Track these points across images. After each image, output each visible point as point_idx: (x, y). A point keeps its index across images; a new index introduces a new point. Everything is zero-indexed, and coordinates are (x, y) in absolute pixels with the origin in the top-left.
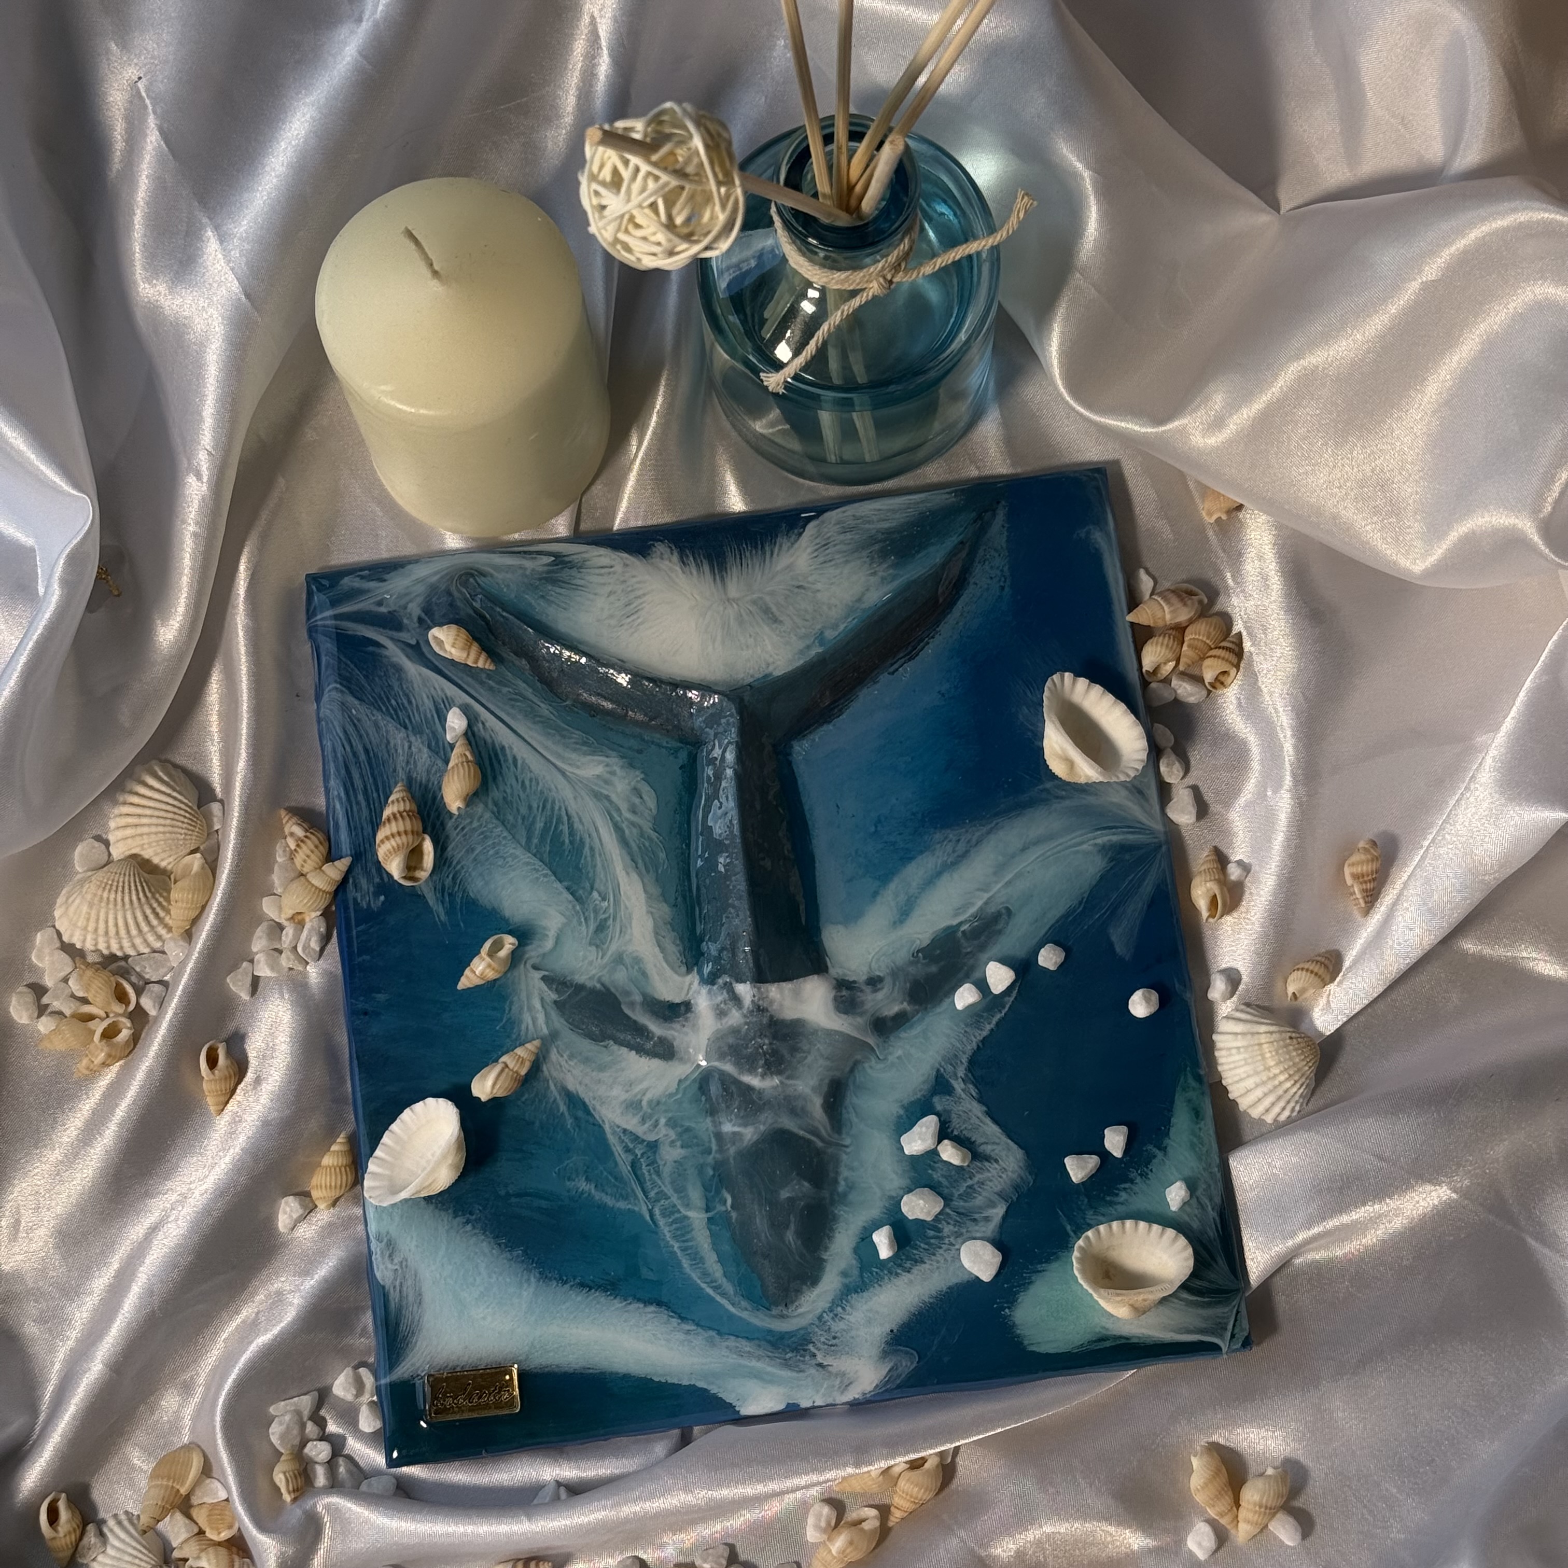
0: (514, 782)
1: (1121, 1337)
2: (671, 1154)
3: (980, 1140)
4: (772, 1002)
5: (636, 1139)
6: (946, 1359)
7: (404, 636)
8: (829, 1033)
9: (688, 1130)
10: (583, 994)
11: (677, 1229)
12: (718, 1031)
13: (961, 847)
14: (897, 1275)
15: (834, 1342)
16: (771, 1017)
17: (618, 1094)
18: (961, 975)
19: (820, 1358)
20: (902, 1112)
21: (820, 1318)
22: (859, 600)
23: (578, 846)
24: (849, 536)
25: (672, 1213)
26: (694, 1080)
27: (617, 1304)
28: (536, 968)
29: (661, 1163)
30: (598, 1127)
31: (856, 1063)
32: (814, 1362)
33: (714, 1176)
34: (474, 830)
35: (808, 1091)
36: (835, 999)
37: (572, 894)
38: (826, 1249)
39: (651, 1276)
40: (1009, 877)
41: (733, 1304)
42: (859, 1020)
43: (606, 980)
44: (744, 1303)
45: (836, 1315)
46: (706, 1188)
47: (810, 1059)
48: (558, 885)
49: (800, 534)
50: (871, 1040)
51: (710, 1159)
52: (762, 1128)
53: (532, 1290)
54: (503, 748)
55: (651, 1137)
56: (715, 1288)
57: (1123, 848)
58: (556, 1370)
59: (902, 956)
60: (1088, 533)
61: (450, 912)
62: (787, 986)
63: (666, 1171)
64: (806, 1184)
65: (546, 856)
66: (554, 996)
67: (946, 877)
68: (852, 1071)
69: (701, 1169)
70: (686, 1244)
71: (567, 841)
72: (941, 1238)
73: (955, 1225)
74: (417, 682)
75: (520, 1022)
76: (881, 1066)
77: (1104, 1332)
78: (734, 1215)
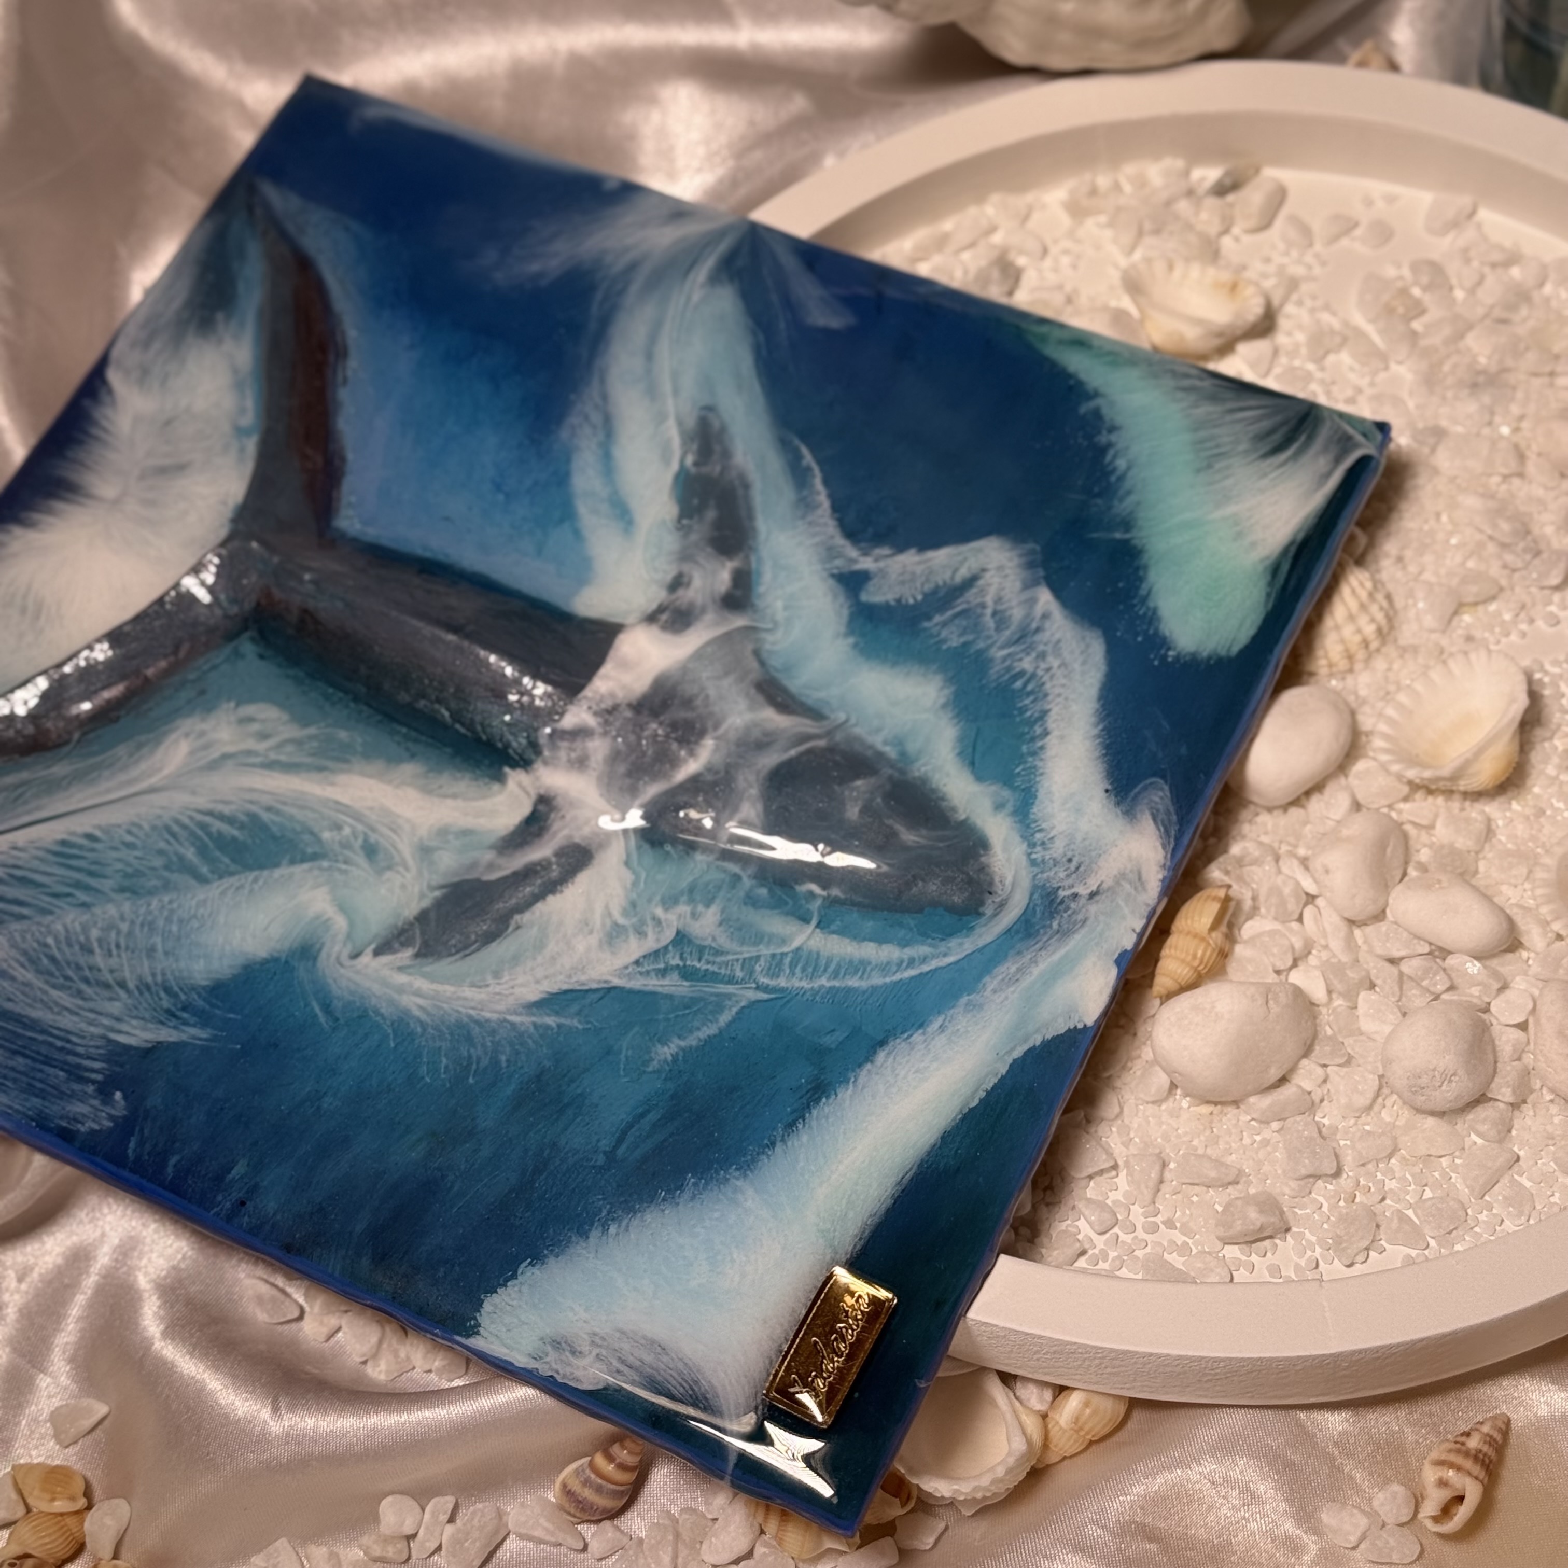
0: (114, 854)
1: (1286, 550)
3: (947, 575)
4: (612, 695)
5: (656, 955)
6: (1184, 750)
8: (698, 655)
9: (691, 890)
10: (433, 915)
11: (804, 970)
12: (599, 779)
13: (596, 418)
14: (1042, 748)
15: (1073, 866)
16: (630, 705)
18: (740, 492)
19: (1083, 891)
20: (851, 640)
21: (1033, 863)
22: (235, 371)
25: (780, 964)
26: (639, 848)
27: (845, 1094)
28: (355, 956)
29: (708, 942)
30: (610, 991)
31: (757, 653)
32: (1083, 901)
33: (771, 891)
34: (130, 934)
35: (748, 717)
37: (303, 861)
38: (954, 809)
39: (839, 1036)
41: (945, 955)
42: (709, 617)
43: (437, 880)
45: (1043, 843)
47: (712, 692)
48: (277, 873)
49: (110, 390)
51: (747, 882)
52: (754, 791)
53: (750, 1192)
54: (64, 843)
55: (669, 935)
56: (911, 962)
58: (877, 1220)
59: (671, 542)
61: (204, 1019)
62: (607, 669)
63: (723, 941)
64: (858, 782)
65: (233, 867)
66: (409, 952)
67: (617, 452)
68: (762, 663)
69: (751, 901)
70: (831, 969)
71: (236, 833)
72: (1033, 676)
73: (1028, 654)
75: (407, 1012)
76: (779, 634)
77: (1268, 562)
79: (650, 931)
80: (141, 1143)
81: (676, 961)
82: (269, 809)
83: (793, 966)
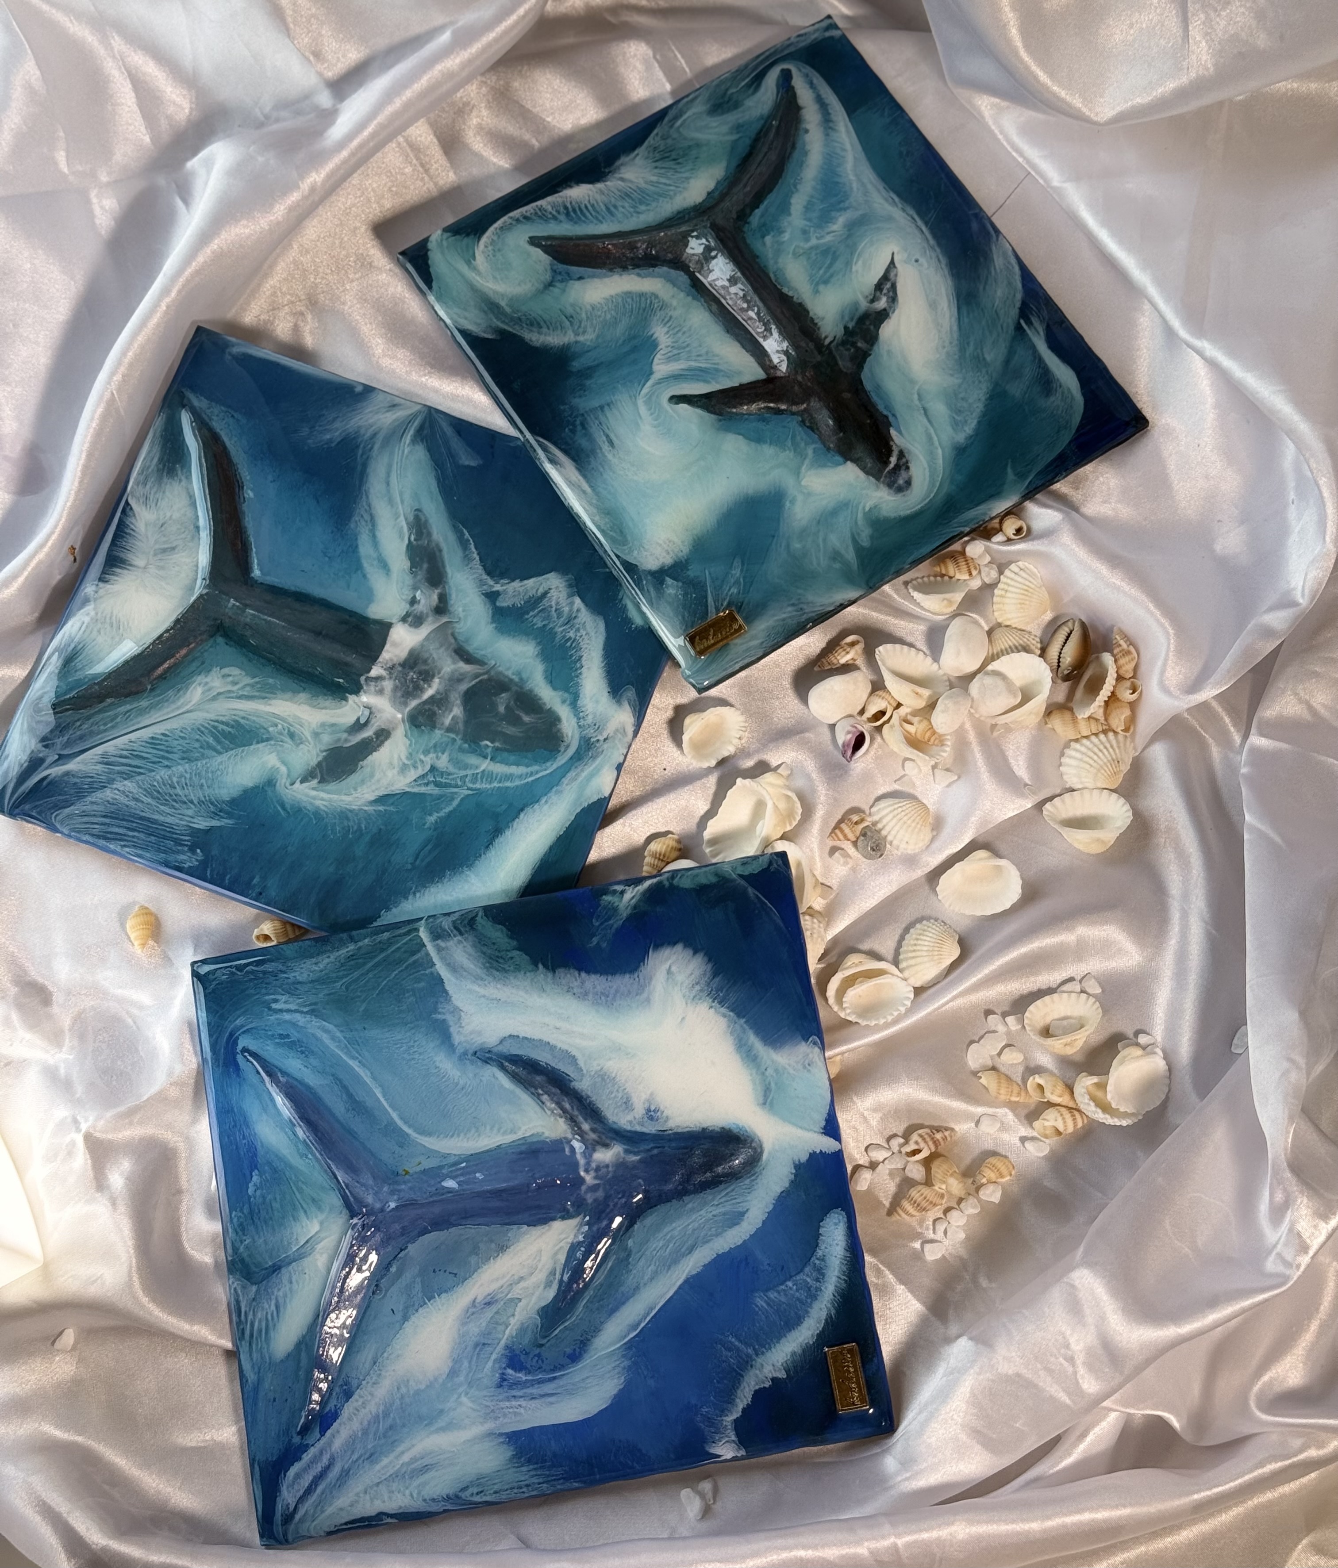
0: (176, 742)
2: (443, 762)
3: (534, 592)
4: (391, 660)
5: (423, 776)
6: (640, 672)
7: (49, 761)
8: (427, 638)
9: (435, 746)
11: (487, 780)
12: (390, 700)
13: (367, 517)
14: (581, 674)
15: (597, 727)
17: (391, 774)
18: (438, 553)
19: (601, 738)
20: (494, 625)
21: (580, 727)
23: (237, 725)
24: (149, 484)
25: (476, 778)
27: (508, 833)
28: (292, 784)
29: (445, 770)
30: (405, 794)
31: (453, 635)
32: (601, 743)
34: (191, 778)
35: (453, 667)
36: (410, 625)
37: (263, 742)
38: (545, 704)
39: (504, 807)
40: (398, 500)
41: (545, 770)
42: (430, 619)
43: (323, 748)
44: (548, 764)
45: (583, 717)
46: (473, 752)
47: (435, 656)
48: (252, 747)
49: (131, 509)
50: (445, 619)
51: (459, 742)
52: (458, 702)
53: (473, 876)
54: (152, 738)
55: (428, 767)
56: (532, 774)
57: (420, 431)
59: (409, 580)
60: (230, 354)
61: (230, 815)
62: (387, 647)
63: (451, 769)
65: (231, 746)
66: (315, 781)
67: (378, 534)
68: (455, 639)
69: (461, 750)
70: (498, 779)
71: (230, 729)
72: (575, 640)
73: (572, 629)
74: (83, 767)
75: (318, 808)
76: (462, 624)
78: (497, 744)
79: (419, 765)
80: (212, 871)
81: (432, 779)
82: (243, 718)
83: (482, 779)
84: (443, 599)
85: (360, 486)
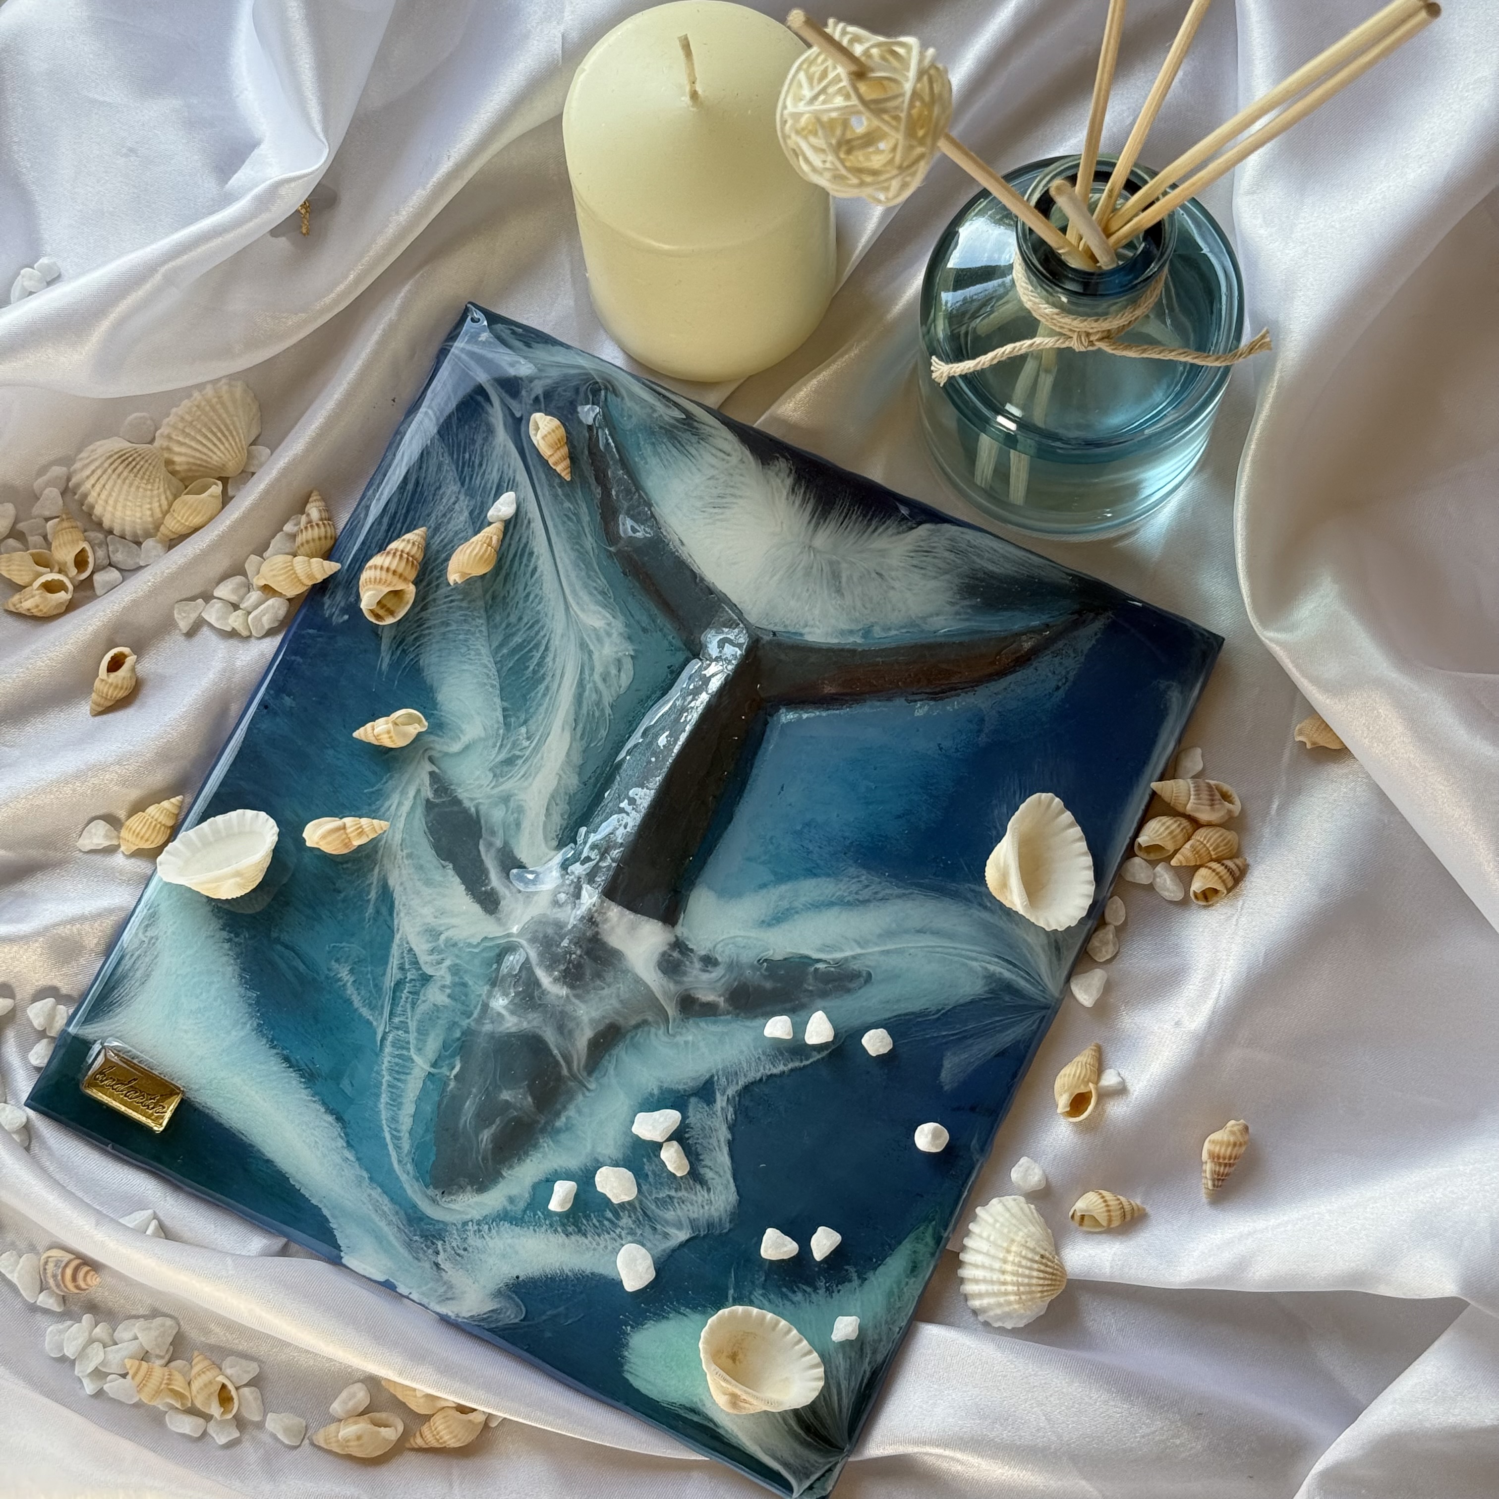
1: (711, 1420)
2: (435, 996)
3: (707, 1162)
5: (416, 963)
6: (548, 1334)
7: (514, 404)
8: (638, 980)
9: (465, 985)
10: (455, 809)
11: (397, 1064)
13: (866, 894)
14: (556, 1231)
15: (461, 1252)
16: (597, 933)
17: (427, 914)
19: (440, 1259)
20: (656, 1092)
21: (465, 1224)
22: (924, 619)
23: (537, 679)
24: (952, 556)
25: (403, 1048)
26: (498, 945)
27: (304, 1094)
29: (422, 998)
30: (391, 932)
31: (645, 1022)
32: (433, 1258)
33: (459, 1039)
35: (585, 1019)
36: (664, 954)
37: (505, 717)
38: (511, 1167)
39: (348, 1089)
40: (890, 946)
41: (400, 1162)
42: (672, 986)
43: (483, 809)
44: (410, 1167)
45: (480, 1231)
46: (445, 1046)
47: (606, 992)
48: (498, 700)
49: (912, 528)
50: (671, 1011)
51: (465, 1023)
52: (525, 1025)
54: (531, 554)
55: (429, 971)
56: (394, 1137)
57: (1009, 988)
58: (216, 1117)
59: (748, 957)
60: (1169, 687)
62: (629, 916)
63: (422, 1008)
64: (530, 1099)
65: (505, 669)
66: (430, 795)
67: (835, 910)
68: (637, 1026)
70: (396, 1083)
71: (531, 668)
72: (615, 1225)
73: (634, 1222)
74: (498, 451)
75: (388, 797)
76: (665, 1039)
77: (700, 1405)
78: (452, 1084)
79: (435, 957)
80: (312, 637)
81: (409, 976)
82: (547, 688)
83: (400, 1056)
84: (709, 1011)
85: (919, 886)
